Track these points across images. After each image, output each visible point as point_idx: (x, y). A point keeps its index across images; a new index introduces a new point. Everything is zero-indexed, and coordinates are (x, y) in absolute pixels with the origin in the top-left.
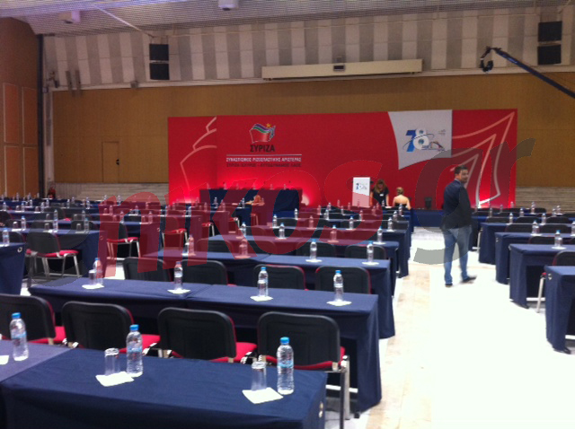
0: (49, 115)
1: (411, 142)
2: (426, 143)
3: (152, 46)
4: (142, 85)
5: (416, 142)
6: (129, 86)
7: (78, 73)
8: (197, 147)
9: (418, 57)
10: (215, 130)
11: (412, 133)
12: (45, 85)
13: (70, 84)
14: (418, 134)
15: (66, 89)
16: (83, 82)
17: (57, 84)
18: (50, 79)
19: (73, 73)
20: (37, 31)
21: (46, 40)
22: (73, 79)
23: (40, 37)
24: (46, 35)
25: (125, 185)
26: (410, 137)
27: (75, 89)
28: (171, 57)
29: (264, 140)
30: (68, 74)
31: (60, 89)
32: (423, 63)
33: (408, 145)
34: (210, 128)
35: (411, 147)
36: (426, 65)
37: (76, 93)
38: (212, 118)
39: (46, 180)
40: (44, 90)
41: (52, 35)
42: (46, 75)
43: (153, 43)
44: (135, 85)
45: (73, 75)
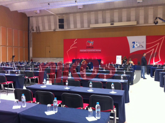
0: (31, 39)
1: (134, 45)
2: (138, 45)
3: (59, 19)
4: (57, 30)
5: (135, 45)
6: (53, 31)
7: (39, 27)
8: (72, 47)
9: (136, 21)
10: (76, 43)
11: (134, 43)
12: (30, 31)
13: (37, 30)
14: (136, 43)
15: (36, 32)
16: (40, 30)
17: (33, 30)
18: (31, 29)
19: (38, 27)
20: (28, 16)
21: (30, 18)
22: (38, 29)
23: (29, 17)
24: (30, 17)
25: (52, 58)
26: (133, 44)
27: (38, 31)
28: (64, 22)
29: (90, 45)
30: (36, 27)
31: (34, 32)
32: (137, 22)
33: (133, 46)
34: (75, 42)
35: (134, 47)
36: (138, 23)
37: (39, 33)
38: (76, 39)
39: (30, 57)
40: (30, 32)
41: (32, 17)
42: (30, 28)
43: (60, 18)
44: (54, 30)
45: (38, 28)
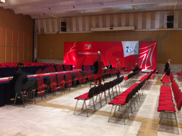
0: (36, 40)
1: (127, 50)
3: (62, 22)
4: (60, 33)
5: (129, 50)
6: (56, 33)
7: (43, 29)
8: (71, 50)
9: (134, 26)
10: (76, 46)
17: (38, 32)
20: (33, 18)
21: (36, 20)
25: (55, 60)
27: (43, 33)
28: (67, 25)
30: (41, 29)
35: (127, 51)
36: (136, 28)
38: (75, 42)
40: (35, 34)
42: (35, 30)
